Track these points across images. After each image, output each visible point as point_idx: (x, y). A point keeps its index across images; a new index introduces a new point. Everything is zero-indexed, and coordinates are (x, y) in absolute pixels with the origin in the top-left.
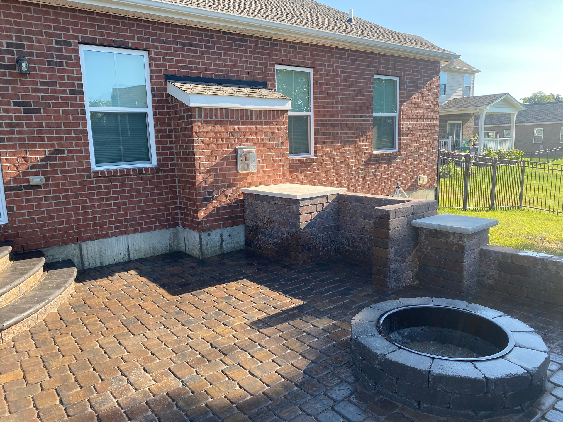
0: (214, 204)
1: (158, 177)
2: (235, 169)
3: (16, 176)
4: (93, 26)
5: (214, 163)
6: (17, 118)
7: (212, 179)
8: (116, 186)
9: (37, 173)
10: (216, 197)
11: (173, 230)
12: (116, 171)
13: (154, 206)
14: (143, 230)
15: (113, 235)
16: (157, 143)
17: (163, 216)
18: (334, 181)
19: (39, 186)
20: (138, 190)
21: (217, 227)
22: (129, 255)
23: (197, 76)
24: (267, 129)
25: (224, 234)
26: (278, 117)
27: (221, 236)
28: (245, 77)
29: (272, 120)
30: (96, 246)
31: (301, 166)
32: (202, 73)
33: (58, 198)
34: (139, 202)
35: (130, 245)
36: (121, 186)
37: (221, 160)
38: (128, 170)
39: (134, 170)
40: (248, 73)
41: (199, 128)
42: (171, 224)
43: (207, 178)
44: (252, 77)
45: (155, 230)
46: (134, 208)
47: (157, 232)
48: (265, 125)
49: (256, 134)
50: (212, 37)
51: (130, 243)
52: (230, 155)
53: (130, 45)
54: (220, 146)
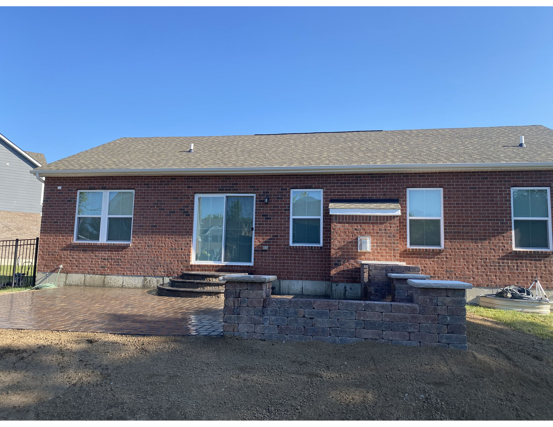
0: (341, 268)
1: (322, 252)
2: (356, 249)
3: (258, 246)
4: (297, 181)
5: (343, 244)
6: (262, 221)
7: (340, 253)
8: (299, 254)
9: (266, 245)
10: (343, 264)
11: (328, 282)
12: (299, 247)
13: (318, 267)
14: (311, 280)
15: (295, 279)
16: (324, 234)
17: (322, 273)
18: (464, 269)
19: (266, 251)
20: (310, 258)
21: (342, 282)
22: (302, 291)
23: (349, 199)
24: (383, 227)
25: (347, 287)
26: (391, 220)
27: (345, 287)
28: (382, 197)
29: (385, 221)
30: (287, 283)
31: (429, 254)
32: (352, 197)
33: (273, 257)
34: (310, 264)
35: (304, 286)
36: (302, 255)
37: (347, 243)
38: (306, 247)
39: (309, 247)
40: (385, 195)
41: (335, 225)
42: (326, 279)
43: (337, 253)
44: (388, 197)
45: (317, 280)
46: (307, 267)
47: (318, 282)
48: (380, 224)
49: (373, 229)
50: (360, 177)
51: (303, 285)
52: (354, 241)
53: (313, 187)
54: (347, 236)
